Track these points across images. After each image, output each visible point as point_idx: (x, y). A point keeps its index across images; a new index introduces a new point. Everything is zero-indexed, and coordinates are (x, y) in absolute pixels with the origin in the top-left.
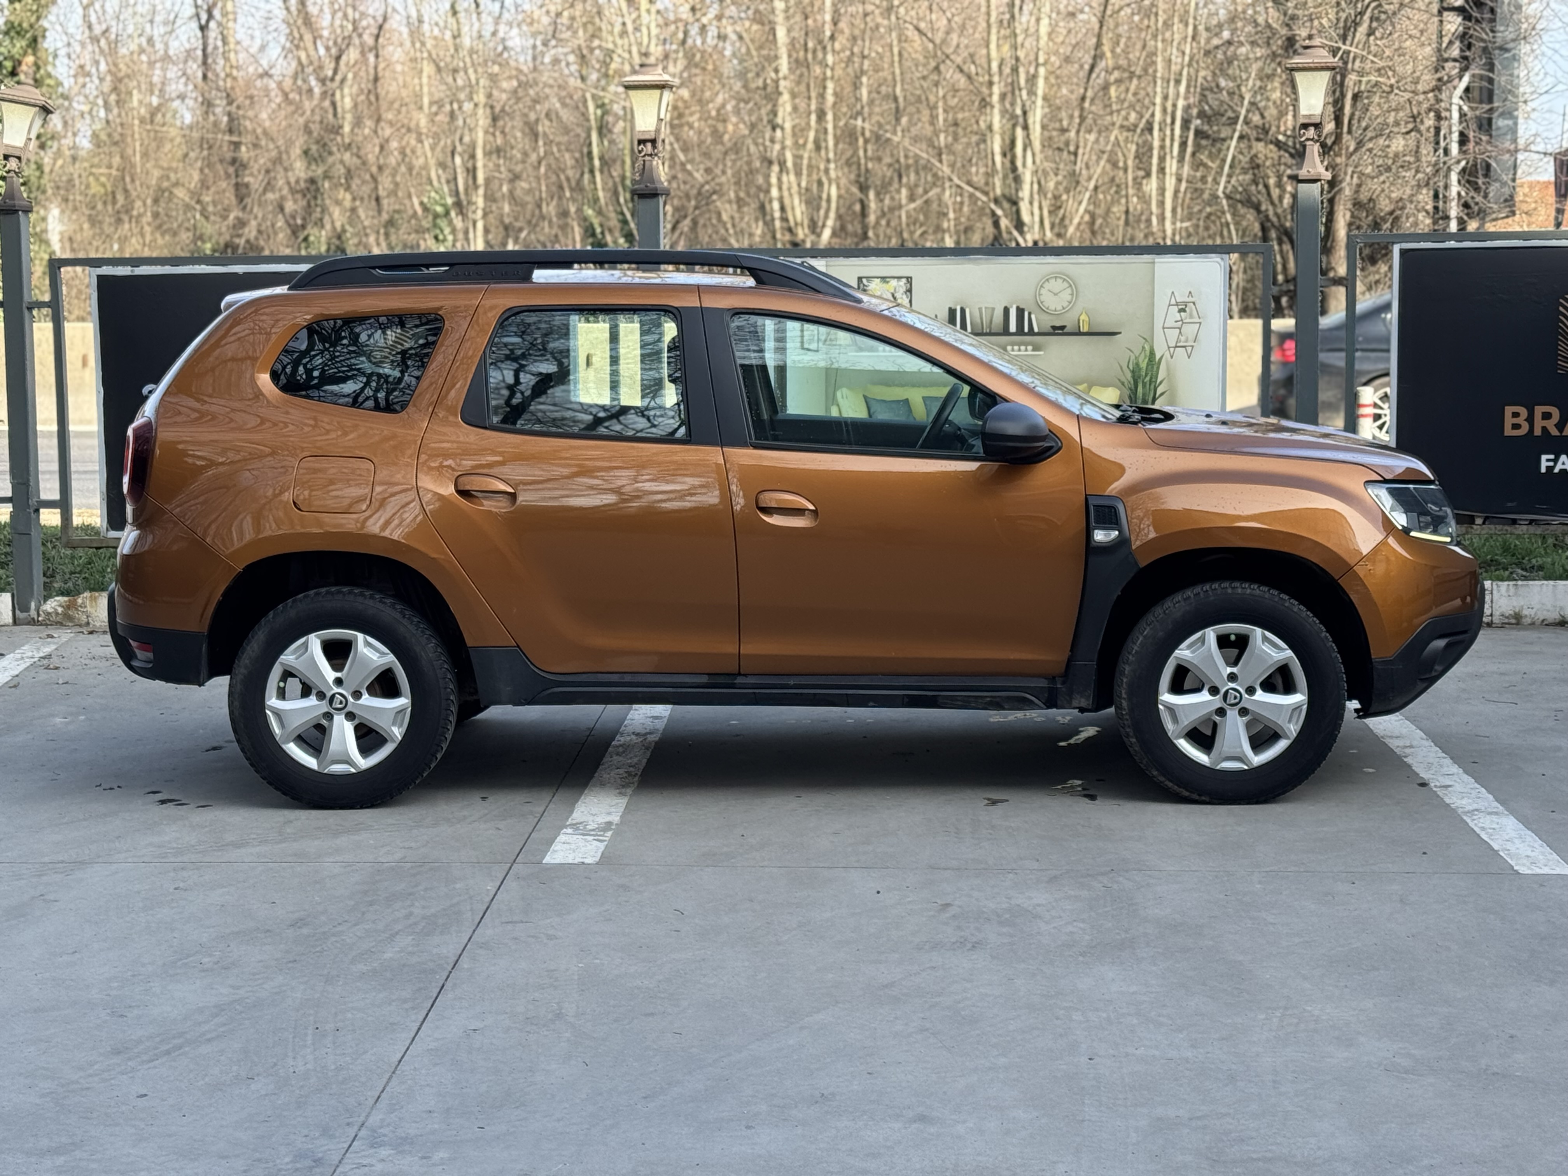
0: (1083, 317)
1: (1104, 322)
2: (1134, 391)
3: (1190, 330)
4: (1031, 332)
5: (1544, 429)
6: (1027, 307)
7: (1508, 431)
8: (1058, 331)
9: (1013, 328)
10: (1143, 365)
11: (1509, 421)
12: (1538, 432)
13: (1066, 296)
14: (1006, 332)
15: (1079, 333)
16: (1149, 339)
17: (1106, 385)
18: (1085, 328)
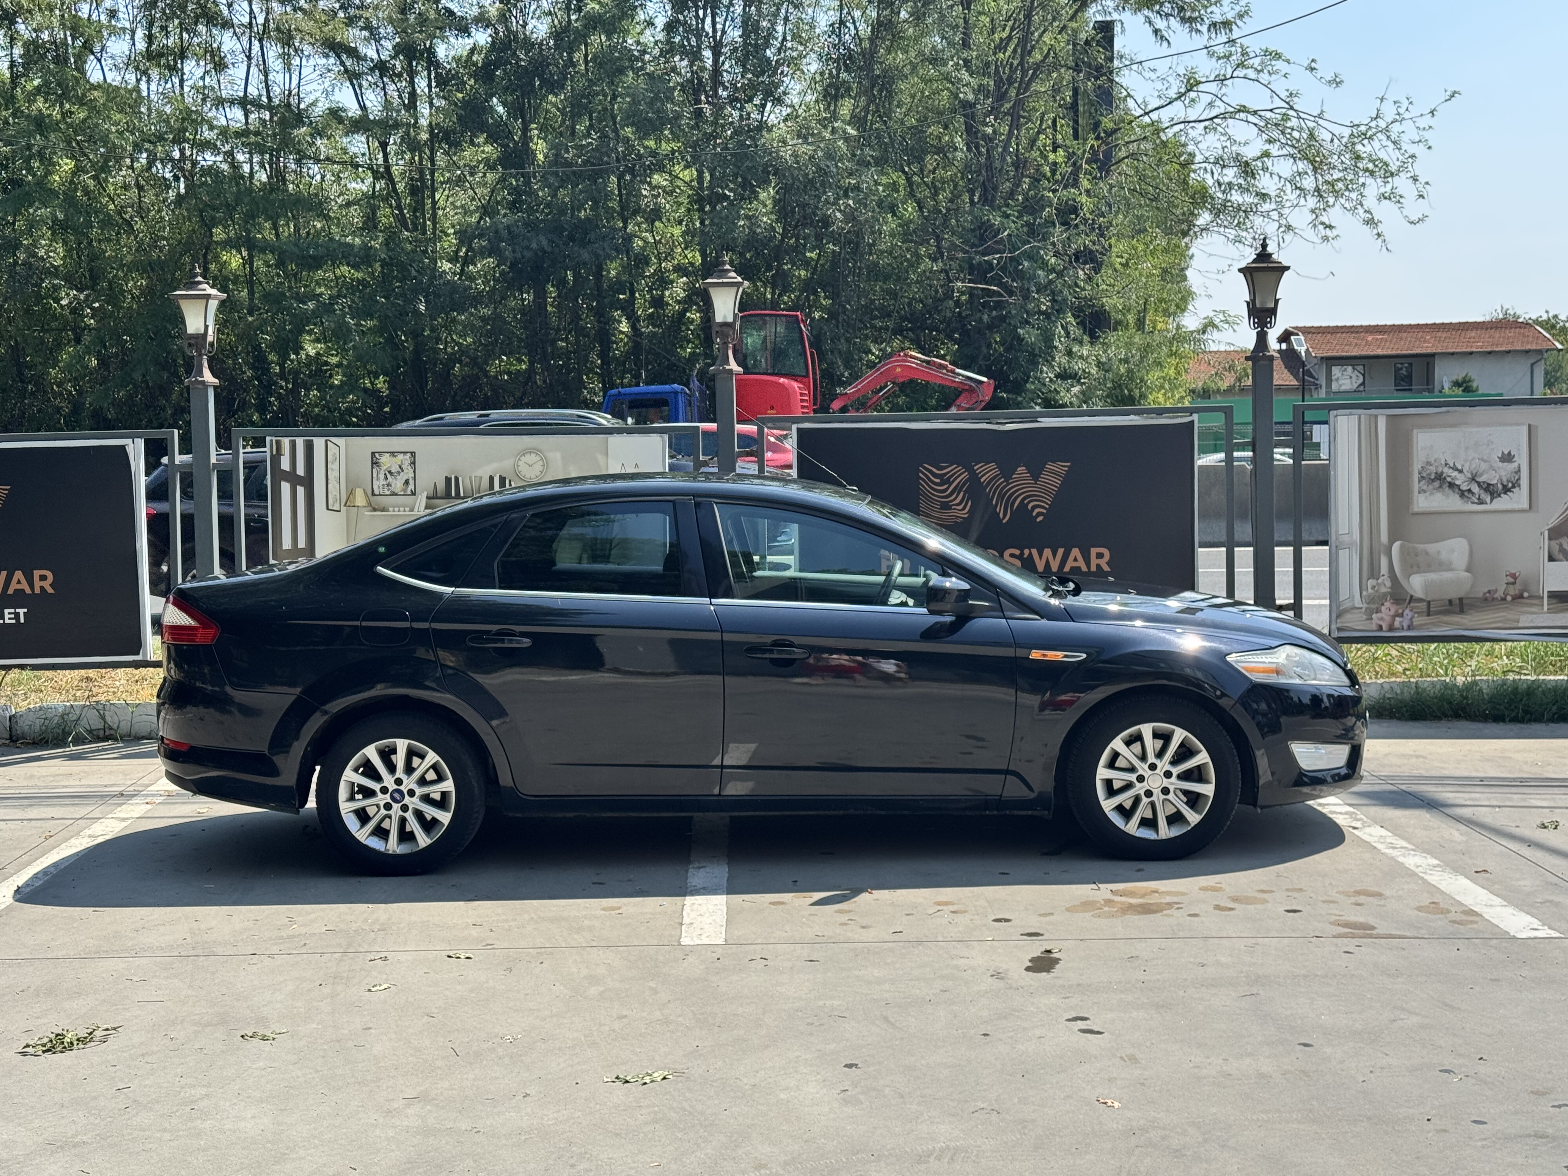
6: (508, 474)
13: (538, 467)
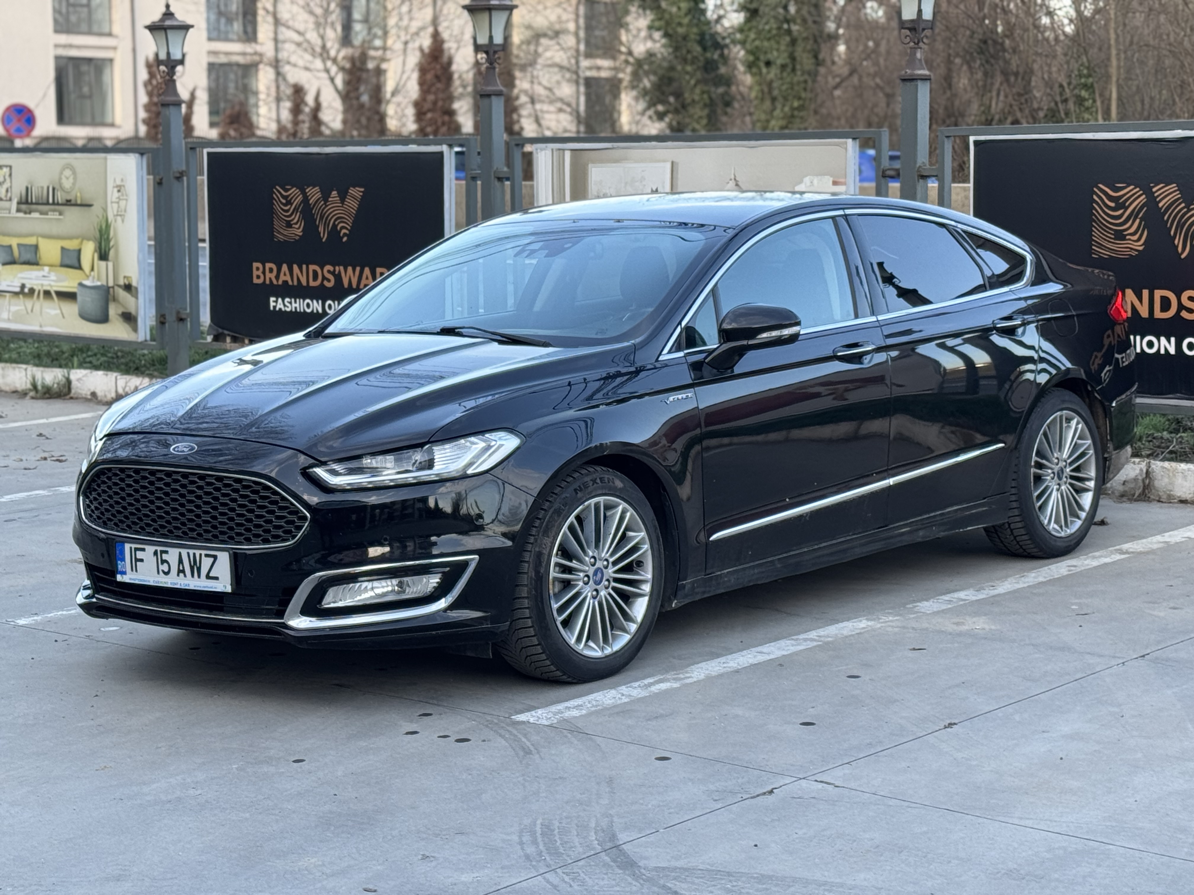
0: (79, 194)
1: (88, 198)
2: (100, 244)
3: (123, 203)
4: (58, 204)
5: (270, 279)
6: (57, 187)
7: (256, 281)
8: (68, 203)
9: (51, 201)
10: (104, 227)
11: (255, 273)
12: (268, 282)
13: (72, 180)
14: (47, 203)
15: (76, 205)
16: (105, 210)
17: (89, 239)
18: (79, 202)
